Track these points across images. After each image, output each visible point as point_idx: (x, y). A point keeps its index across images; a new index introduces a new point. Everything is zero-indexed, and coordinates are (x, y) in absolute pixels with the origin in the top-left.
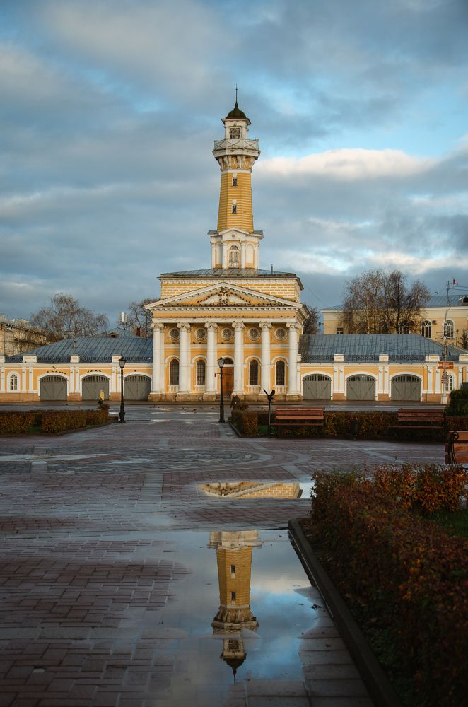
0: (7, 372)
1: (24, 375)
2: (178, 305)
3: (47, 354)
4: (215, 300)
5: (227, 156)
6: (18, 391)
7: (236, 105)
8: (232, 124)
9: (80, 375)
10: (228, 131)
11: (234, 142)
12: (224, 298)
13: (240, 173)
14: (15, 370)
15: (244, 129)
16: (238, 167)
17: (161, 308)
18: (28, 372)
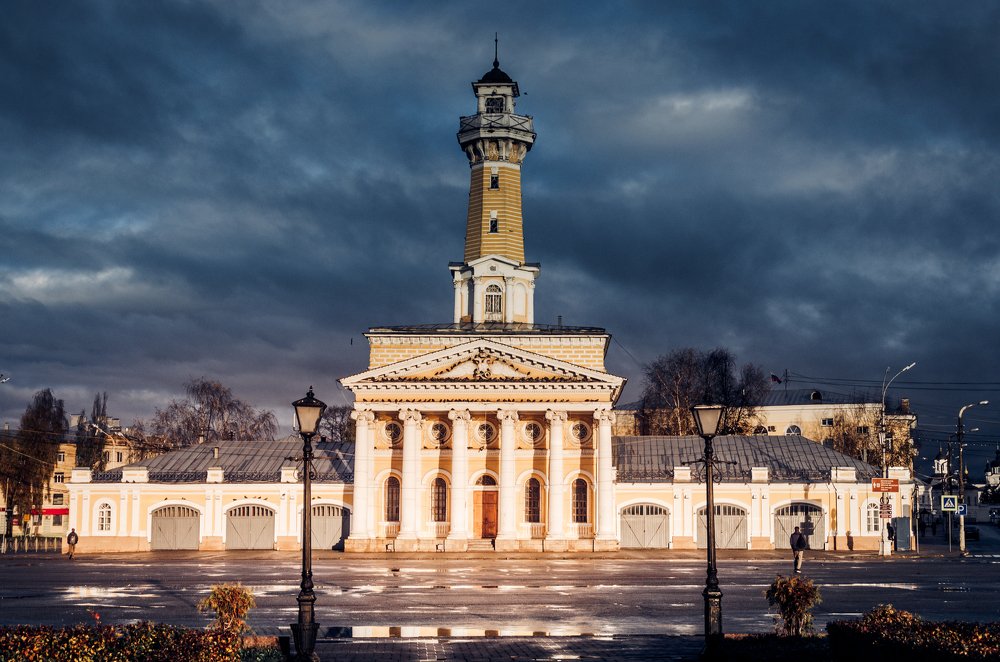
0: (94, 498)
1: (124, 504)
2: (401, 380)
3: (168, 467)
4: (466, 370)
5: (483, 139)
6: (112, 533)
7: (496, 63)
8: (489, 91)
9: (223, 504)
10: (483, 101)
11: (494, 117)
12: (483, 367)
13: (503, 168)
14: (108, 496)
15: (510, 99)
16: (500, 158)
17: (370, 384)
18: (131, 498)
